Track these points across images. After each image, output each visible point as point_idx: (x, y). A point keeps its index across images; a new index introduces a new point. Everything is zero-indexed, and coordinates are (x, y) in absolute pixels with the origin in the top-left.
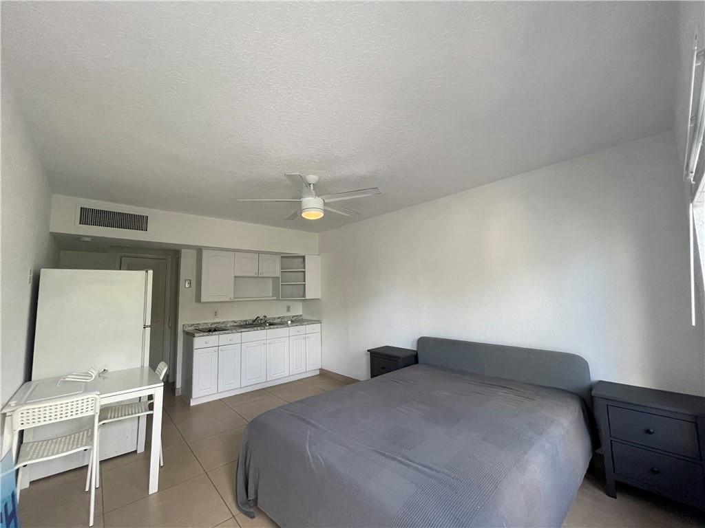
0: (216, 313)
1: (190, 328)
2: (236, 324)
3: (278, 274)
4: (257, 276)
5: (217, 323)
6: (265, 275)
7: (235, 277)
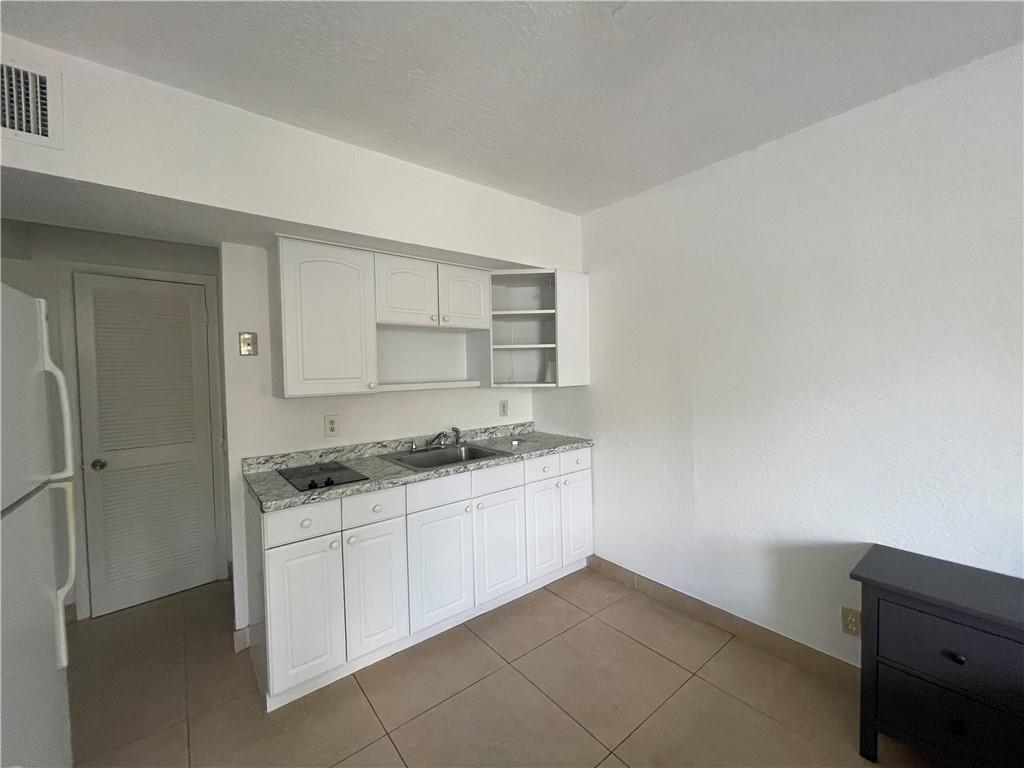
0: (332, 422)
1: (262, 469)
2: (385, 451)
3: (486, 322)
4: (436, 324)
5: (336, 450)
6: (451, 323)
7: (381, 327)
